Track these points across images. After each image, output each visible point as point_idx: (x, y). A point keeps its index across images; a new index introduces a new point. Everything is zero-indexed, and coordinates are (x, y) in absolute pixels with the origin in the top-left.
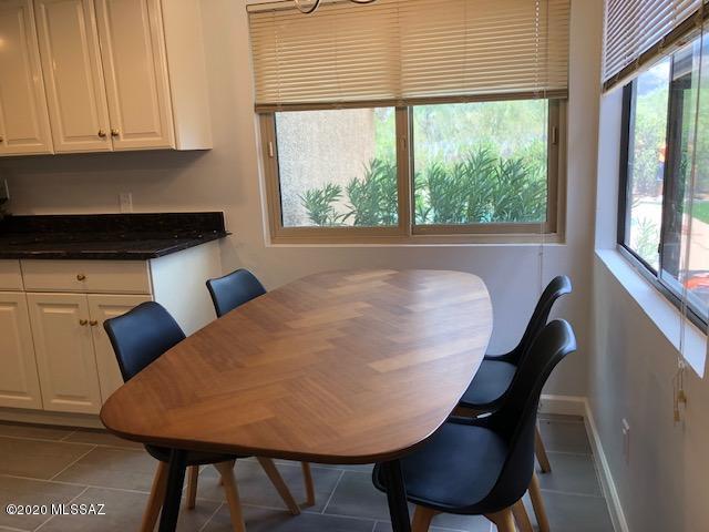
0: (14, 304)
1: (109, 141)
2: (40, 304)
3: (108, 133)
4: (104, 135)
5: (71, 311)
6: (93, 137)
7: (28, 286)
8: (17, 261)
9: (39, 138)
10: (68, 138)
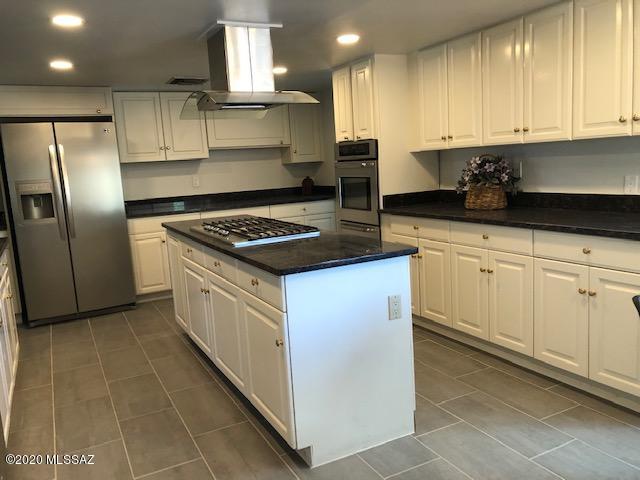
0: (523, 266)
1: (629, 125)
2: (544, 269)
3: (629, 117)
4: (624, 121)
5: (572, 279)
6: (614, 123)
7: (537, 253)
8: (531, 231)
9: (560, 126)
10: (587, 125)
